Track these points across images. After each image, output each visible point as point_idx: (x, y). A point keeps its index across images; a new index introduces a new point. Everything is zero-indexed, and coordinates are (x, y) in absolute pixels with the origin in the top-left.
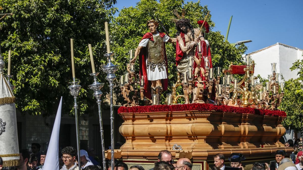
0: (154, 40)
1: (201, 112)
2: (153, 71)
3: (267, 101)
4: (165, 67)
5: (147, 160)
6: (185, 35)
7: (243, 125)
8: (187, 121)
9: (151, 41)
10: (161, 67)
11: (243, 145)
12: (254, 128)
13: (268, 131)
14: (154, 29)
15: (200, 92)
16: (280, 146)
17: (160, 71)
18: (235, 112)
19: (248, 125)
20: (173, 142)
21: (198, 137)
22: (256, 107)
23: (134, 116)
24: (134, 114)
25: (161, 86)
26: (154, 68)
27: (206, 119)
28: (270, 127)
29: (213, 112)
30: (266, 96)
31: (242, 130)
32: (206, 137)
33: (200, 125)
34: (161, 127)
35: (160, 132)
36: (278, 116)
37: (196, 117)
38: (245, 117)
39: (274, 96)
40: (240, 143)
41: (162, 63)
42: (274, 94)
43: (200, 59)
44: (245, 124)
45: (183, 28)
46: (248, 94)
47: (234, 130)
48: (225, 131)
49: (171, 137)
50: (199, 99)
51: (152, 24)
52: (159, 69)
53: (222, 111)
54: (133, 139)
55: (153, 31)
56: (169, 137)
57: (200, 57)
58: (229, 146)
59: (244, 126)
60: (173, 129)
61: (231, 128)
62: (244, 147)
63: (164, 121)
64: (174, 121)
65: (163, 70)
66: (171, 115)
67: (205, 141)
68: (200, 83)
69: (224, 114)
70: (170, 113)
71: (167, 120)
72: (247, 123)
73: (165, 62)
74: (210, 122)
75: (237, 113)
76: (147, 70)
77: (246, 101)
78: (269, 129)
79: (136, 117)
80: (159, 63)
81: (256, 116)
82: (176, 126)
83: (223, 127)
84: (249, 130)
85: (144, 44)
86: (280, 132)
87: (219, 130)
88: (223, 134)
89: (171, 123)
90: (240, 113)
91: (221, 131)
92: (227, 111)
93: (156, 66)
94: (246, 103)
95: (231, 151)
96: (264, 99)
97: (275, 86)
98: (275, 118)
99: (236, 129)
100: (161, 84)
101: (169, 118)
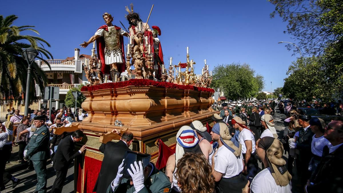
0: (109, 30)
1: (138, 88)
2: (110, 56)
3: (202, 82)
4: (119, 53)
5: (95, 134)
6: (135, 27)
7: (185, 98)
8: (128, 97)
9: (106, 31)
10: (116, 53)
11: (186, 113)
12: (194, 100)
13: (204, 102)
14: (108, 21)
15: (138, 67)
16: (211, 111)
17: (114, 56)
18: (178, 88)
19: (189, 98)
20: (119, 116)
21: (136, 113)
22: (195, 85)
23: (92, 94)
24: (92, 92)
25: (115, 69)
26: (110, 54)
27: (145, 94)
28: (205, 99)
29: (151, 87)
30: (202, 79)
31: (185, 102)
32: (145, 112)
33: (137, 101)
34: (106, 104)
35: (106, 108)
36: (209, 92)
37: (135, 93)
38: (187, 92)
39: (206, 79)
40: (183, 112)
41: (117, 50)
42: (206, 78)
43: (140, 38)
44: (187, 97)
45: (133, 21)
46: (188, 76)
47: (177, 103)
48: (168, 105)
49: (117, 112)
50: (138, 75)
51: (106, 16)
52: (114, 54)
53: (165, 88)
54: (93, 113)
55: (107, 23)
56: (114, 112)
57: (140, 36)
58: (173, 117)
59: (186, 100)
60: (117, 105)
61: (175, 102)
62: (187, 116)
63: (109, 97)
64: (119, 97)
65: (118, 55)
66: (116, 92)
67: (145, 117)
68: (138, 59)
69: (166, 90)
70: (113, 89)
71: (113, 96)
72: (188, 97)
73: (121, 49)
74: (149, 97)
75: (179, 89)
76: (105, 56)
77: (187, 81)
78: (204, 101)
79: (94, 94)
80: (114, 50)
81: (196, 91)
82: (120, 102)
83: (166, 101)
84: (191, 103)
85: (99, 33)
86: (211, 102)
87: (161, 104)
88: (166, 108)
89: (116, 99)
90: (182, 90)
91: (164, 106)
92: (170, 87)
93: (111, 52)
94: (187, 82)
95: (173, 123)
96: (200, 81)
97: (207, 73)
98: (208, 93)
99: (179, 102)
100: (116, 67)
101: (114, 94)
